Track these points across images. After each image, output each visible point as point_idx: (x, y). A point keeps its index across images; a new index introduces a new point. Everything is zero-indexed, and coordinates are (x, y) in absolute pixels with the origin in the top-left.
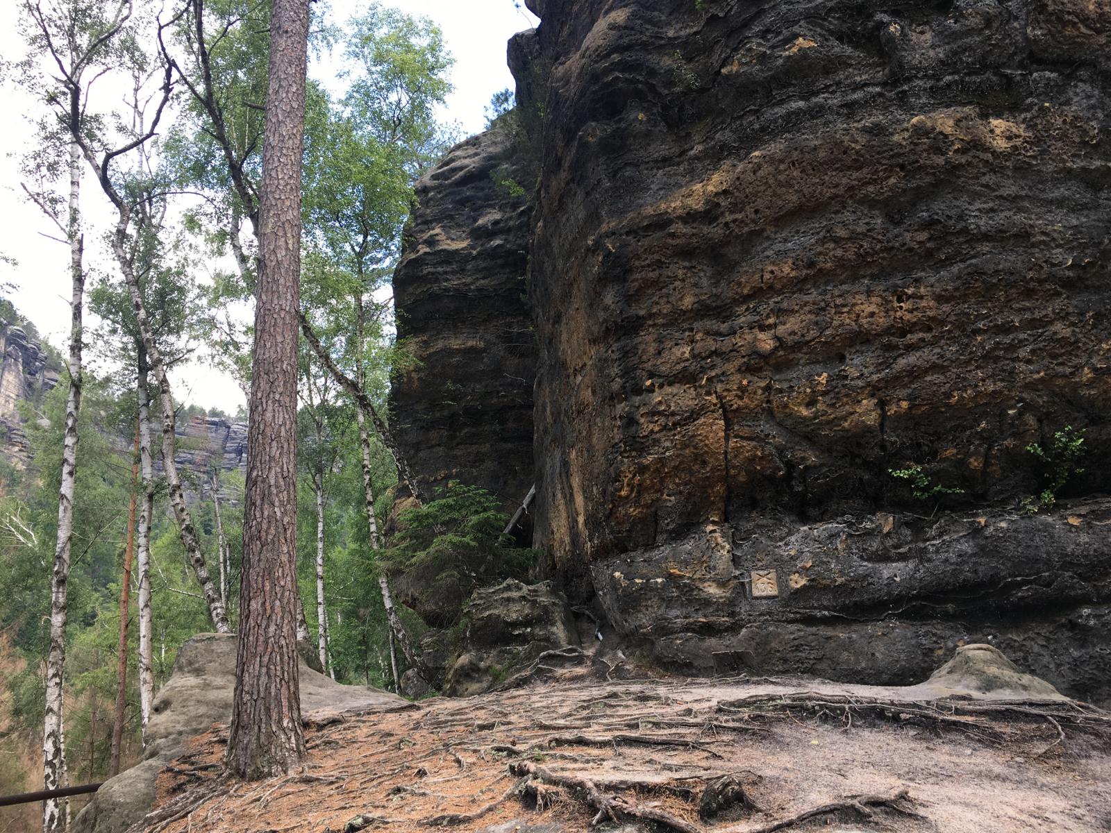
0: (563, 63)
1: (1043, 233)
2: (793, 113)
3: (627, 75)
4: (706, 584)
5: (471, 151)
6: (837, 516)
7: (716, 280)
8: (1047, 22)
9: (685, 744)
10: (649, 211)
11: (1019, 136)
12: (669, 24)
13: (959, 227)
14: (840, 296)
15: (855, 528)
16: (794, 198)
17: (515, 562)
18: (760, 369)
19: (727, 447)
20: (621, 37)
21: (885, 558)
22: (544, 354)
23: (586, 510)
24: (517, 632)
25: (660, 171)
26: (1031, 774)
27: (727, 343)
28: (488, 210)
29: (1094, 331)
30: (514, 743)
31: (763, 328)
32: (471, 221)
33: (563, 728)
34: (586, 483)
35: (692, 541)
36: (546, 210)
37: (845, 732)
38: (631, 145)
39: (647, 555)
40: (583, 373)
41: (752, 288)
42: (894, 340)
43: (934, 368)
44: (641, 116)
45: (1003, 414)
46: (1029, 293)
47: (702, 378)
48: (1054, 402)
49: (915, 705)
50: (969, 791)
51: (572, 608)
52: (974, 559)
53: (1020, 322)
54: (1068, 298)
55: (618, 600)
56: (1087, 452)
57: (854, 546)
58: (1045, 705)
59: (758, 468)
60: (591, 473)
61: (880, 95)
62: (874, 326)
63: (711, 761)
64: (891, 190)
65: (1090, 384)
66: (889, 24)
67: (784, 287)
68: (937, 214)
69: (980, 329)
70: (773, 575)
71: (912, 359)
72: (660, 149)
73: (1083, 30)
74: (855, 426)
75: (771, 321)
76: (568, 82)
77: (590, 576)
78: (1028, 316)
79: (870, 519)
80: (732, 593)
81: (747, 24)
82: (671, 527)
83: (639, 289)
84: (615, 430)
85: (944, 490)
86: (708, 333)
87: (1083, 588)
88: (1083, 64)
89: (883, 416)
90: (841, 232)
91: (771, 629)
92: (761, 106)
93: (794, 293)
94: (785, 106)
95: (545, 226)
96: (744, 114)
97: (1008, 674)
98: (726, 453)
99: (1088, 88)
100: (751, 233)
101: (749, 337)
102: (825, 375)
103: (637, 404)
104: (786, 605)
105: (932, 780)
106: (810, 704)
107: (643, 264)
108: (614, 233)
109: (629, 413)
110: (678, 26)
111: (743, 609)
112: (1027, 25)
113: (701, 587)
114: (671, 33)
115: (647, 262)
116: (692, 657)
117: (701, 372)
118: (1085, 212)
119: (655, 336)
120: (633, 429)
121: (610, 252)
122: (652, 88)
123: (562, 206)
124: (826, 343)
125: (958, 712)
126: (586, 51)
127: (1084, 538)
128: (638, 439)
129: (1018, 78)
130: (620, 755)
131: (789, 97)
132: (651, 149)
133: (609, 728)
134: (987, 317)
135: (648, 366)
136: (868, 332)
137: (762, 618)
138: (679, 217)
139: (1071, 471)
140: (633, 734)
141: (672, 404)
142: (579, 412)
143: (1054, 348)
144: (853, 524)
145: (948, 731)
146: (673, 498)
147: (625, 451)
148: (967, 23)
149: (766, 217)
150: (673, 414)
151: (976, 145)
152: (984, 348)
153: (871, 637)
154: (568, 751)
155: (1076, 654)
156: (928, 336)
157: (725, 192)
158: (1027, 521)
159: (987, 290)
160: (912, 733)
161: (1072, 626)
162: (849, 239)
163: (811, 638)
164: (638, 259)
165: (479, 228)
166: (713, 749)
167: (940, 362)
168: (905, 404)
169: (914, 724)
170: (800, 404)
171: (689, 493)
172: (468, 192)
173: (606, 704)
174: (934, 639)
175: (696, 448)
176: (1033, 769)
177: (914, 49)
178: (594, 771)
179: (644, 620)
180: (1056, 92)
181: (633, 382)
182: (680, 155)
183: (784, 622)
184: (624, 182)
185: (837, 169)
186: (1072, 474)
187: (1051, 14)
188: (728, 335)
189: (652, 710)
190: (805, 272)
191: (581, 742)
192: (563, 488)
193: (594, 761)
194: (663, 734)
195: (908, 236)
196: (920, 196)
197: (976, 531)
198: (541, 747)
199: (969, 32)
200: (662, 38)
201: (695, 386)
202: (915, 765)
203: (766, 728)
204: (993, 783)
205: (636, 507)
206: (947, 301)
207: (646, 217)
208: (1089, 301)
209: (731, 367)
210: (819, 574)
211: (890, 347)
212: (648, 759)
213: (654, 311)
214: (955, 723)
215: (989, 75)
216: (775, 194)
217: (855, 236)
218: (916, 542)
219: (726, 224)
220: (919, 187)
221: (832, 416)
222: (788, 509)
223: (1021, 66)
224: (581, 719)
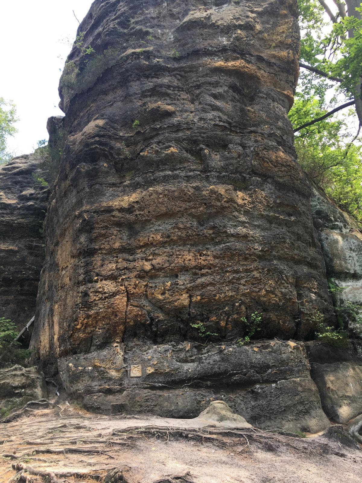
0: (73, 135)
1: (252, 237)
2: (167, 175)
3: (101, 147)
4: (111, 371)
5: (24, 161)
6: (169, 342)
7: (130, 237)
8: (259, 160)
9: (98, 452)
10: (105, 204)
11: (247, 200)
12: (121, 130)
13: (224, 230)
14: (178, 251)
15: (175, 348)
16: (164, 209)
17: (20, 356)
18: (144, 277)
19: (127, 309)
20: (100, 131)
21: (186, 361)
22: (48, 258)
23: (59, 333)
24: (17, 392)
25: (111, 189)
26: (236, 461)
27: (131, 265)
28: (28, 188)
29: (267, 276)
30: (15, 453)
31: (147, 260)
32: (19, 192)
33: (39, 444)
34: (61, 320)
35: (107, 350)
36: (57, 196)
37: (166, 443)
38: (100, 175)
39: (85, 356)
40: (66, 270)
41: (144, 243)
42: (197, 271)
43: (211, 284)
44: (105, 165)
45: (234, 305)
46: (246, 259)
47: (119, 279)
48: (252, 302)
49: (194, 431)
50: (213, 469)
51: (46, 379)
52: (219, 363)
53: (242, 269)
54: (259, 262)
55: (69, 377)
56: (262, 322)
57: (174, 356)
58: (242, 429)
59: (139, 319)
60: (64, 316)
61: (199, 175)
62: (190, 265)
63: (109, 460)
64: (200, 212)
65: (264, 296)
66: (205, 149)
67: (157, 244)
68: (216, 224)
69: (228, 271)
70: (140, 367)
71: (203, 280)
72: (112, 179)
73: (270, 165)
74: (180, 305)
75: (151, 257)
76: (75, 144)
77: (57, 364)
78: (245, 267)
79: (181, 344)
80: (122, 375)
81: (152, 138)
82: (98, 343)
83: (97, 237)
84: (78, 298)
85: (210, 334)
86: (124, 260)
87: (257, 377)
88: (270, 177)
89: (191, 302)
90: (181, 226)
91: (137, 391)
92: (155, 170)
93: (161, 247)
94: (164, 172)
95: (56, 202)
96: (148, 172)
97: (229, 414)
98: (126, 312)
99: (270, 186)
100: (146, 220)
101: (141, 263)
102: (170, 282)
103: (89, 287)
104: (144, 381)
105: (199, 465)
106: (153, 431)
107: (99, 226)
108: (88, 211)
109: (85, 291)
110: (125, 132)
111: (126, 382)
112: (252, 159)
113: (108, 372)
114: (121, 134)
115: (101, 226)
116: (100, 404)
117: (119, 276)
118: (267, 231)
119: (101, 258)
120: (87, 298)
121: (86, 219)
122: (111, 154)
123: (65, 195)
124: (171, 269)
125: (211, 433)
126: (84, 133)
127: (259, 356)
128: (88, 303)
129: (248, 178)
130: (67, 458)
131: (166, 169)
132: (108, 179)
133: (62, 444)
134: (231, 266)
135: (96, 271)
136: (188, 267)
137: (133, 387)
138: (117, 209)
139: (256, 329)
140: (74, 447)
141: (106, 289)
142: (62, 287)
143: (253, 281)
144: (175, 346)
145: (206, 442)
146: (100, 330)
147: (82, 308)
148: (232, 155)
149: (153, 215)
150: (105, 293)
151: (231, 200)
152: (229, 278)
153: (177, 395)
154: (42, 457)
155: (253, 404)
156: (209, 271)
157: (137, 202)
158: (239, 348)
159: (232, 256)
160: (192, 443)
161: (253, 392)
162: (184, 229)
163: (153, 396)
164: (97, 224)
165: (23, 196)
166: (110, 454)
167: (213, 282)
168: (199, 298)
169: (194, 439)
170: (159, 294)
171: (108, 329)
172: (20, 179)
173: (60, 431)
174: (202, 397)
175: (113, 309)
176: (237, 458)
177: (213, 160)
178: (54, 467)
179: (80, 387)
180: (260, 186)
181: (89, 277)
182: (120, 184)
183: (143, 388)
184: (95, 190)
185: (181, 201)
186: (256, 331)
187: (260, 157)
188: (132, 261)
189: (82, 434)
190: (166, 239)
191: (48, 452)
192: (49, 321)
193: (54, 462)
194: (88, 447)
195: (205, 231)
196: (211, 216)
197: (221, 351)
198: (28, 455)
199: (232, 158)
200: (117, 135)
201: (116, 282)
202: (193, 458)
203: (134, 442)
204: (222, 465)
205: (84, 334)
206: (218, 258)
207: (103, 207)
208: (266, 264)
209: (132, 275)
210: (159, 367)
211: (195, 274)
212: (80, 460)
213: (102, 247)
214: (209, 438)
215: (238, 175)
216: (157, 206)
217: (185, 228)
218: (198, 354)
219: (136, 215)
220: (211, 213)
221: (171, 300)
222: (149, 338)
223: (249, 174)
224: (48, 439)
